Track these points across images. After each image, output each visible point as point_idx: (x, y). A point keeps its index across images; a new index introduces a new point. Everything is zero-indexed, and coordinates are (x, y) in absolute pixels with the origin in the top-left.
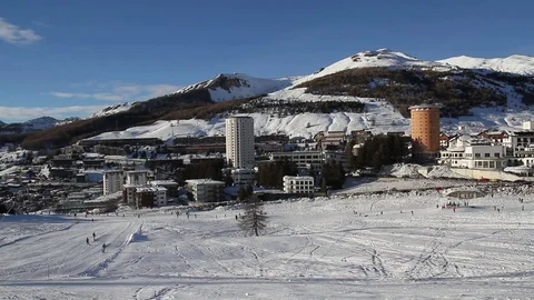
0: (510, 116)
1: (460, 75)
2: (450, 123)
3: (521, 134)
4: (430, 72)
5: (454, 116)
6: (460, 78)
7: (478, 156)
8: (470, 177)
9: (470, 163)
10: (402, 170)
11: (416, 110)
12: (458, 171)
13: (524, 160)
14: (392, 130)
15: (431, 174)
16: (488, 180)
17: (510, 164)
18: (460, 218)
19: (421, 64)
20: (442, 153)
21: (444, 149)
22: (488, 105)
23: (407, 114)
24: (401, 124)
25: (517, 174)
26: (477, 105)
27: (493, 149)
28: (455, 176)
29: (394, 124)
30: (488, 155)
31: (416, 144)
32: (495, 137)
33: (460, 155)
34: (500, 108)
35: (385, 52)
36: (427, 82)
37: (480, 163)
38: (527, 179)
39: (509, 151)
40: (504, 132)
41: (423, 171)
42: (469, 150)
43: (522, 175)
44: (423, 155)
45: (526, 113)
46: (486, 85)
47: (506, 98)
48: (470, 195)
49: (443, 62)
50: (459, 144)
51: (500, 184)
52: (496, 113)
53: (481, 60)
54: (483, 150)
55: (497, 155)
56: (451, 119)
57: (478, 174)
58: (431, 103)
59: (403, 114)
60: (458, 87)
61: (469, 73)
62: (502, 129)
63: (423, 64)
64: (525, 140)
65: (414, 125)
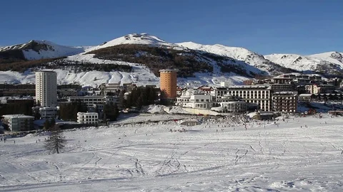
0: (214, 78)
1: (188, 53)
2: (183, 81)
3: (220, 89)
4: (172, 50)
5: (185, 77)
6: (189, 55)
7: (197, 101)
8: (193, 113)
9: (193, 105)
10: (154, 109)
11: (163, 72)
12: (187, 110)
13: (221, 104)
14: (149, 84)
15: (171, 111)
16: (202, 115)
17: (214, 106)
18: (187, 137)
19: (167, 44)
20: (178, 99)
21: (179, 96)
22: (204, 72)
23: (158, 75)
24: (154, 80)
25: (218, 112)
26: (198, 71)
27: (205, 97)
28: (185, 113)
29: (150, 81)
30: (202, 100)
31: (163, 93)
32: (207, 90)
33: (188, 100)
34: (210, 73)
35: (146, 35)
36: (170, 55)
37: (199, 105)
38: (222, 114)
39: (214, 98)
40: (211, 88)
41: (167, 109)
42: (193, 97)
43: (220, 112)
44: (167, 100)
45: (222, 77)
46: (203, 60)
47: (212, 68)
48: (193, 124)
49: (180, 44)
50: (187, 93)
51: (209, 117)
52: (208, 76)
53: (200, 45)
54: (200, 97)
55: (207, 100)
56: (184, 79)
57: (197, 112)
58: (172, 68)
59: (155, 74)
60: (188, 60)
61: (193, 52)
62: (210, 85)
63: (168, 45)
64: (222, 93)
65: (162, 82)
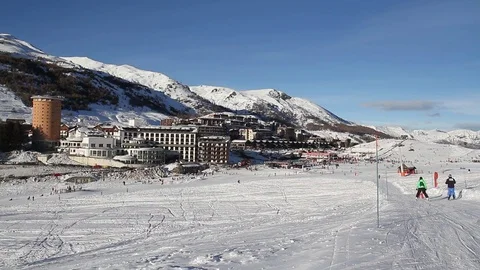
0: (120, 114)
1: (81, 73)
2: (71, 115)
3: (127, 129)
4: (55, 66)
5: (75, 109)
6: (82, 76)
7: (93, 146)
8: (85, 164)
9: (86, 151)
11: (38, 100)
12: (76, 159)
13: (129, 151)
14: (11, 117)
15: (50, 161)
16: (100, 167)
17: (118, 154)
19: (46, 57)
20: (62, 142)
21: (64, 138)
22: (104, 103)
23: (29, 103)
24: (22, 112)
25: (123, 162)
26: (95, 102)
27: (105, 141)
28: (73, 163)
29: (14, 111)
30: (101, 145)
31: (37, 132)
32: (108, 130)
33: (78, 145)
34: (113, 106)
35: (8, 38)
36: (50, 74)
37: (95, 152)
38: (130, 166)
39: (118, 143)
40: (115, 127)
41: (42, 158)
42: (86, 140)
43: (128, 162)
44: (44, 143)
45: (132, 113)
46: (104, 86)
47: (117, 99)
48: (85, 180)
49: (68, 59)
50: (78, 134)
51: (110, 169)
52: (109, 110)
53: (101, 64)
54: (98, 141)
55: (109, 145)
56: (71, 112)
57: (93, 162)
58: (54, 95)
59: (25, 102)
60: (80, 84)
61: (89, 73)
62: (114, 124)
63: (49, 58)
64: (130, 135)
65: (36, 114)
